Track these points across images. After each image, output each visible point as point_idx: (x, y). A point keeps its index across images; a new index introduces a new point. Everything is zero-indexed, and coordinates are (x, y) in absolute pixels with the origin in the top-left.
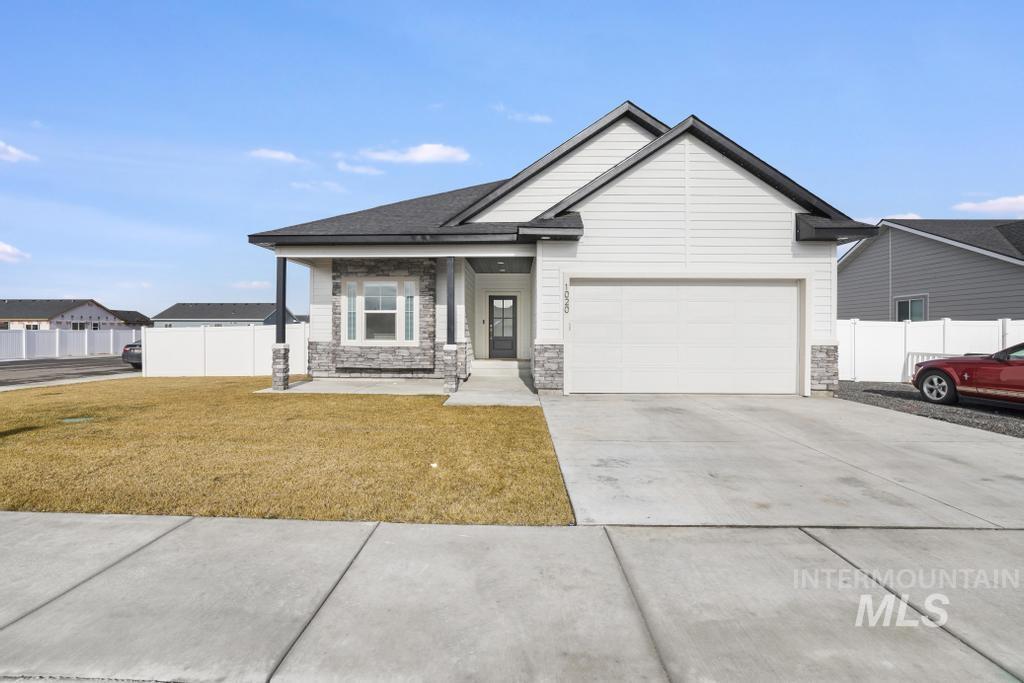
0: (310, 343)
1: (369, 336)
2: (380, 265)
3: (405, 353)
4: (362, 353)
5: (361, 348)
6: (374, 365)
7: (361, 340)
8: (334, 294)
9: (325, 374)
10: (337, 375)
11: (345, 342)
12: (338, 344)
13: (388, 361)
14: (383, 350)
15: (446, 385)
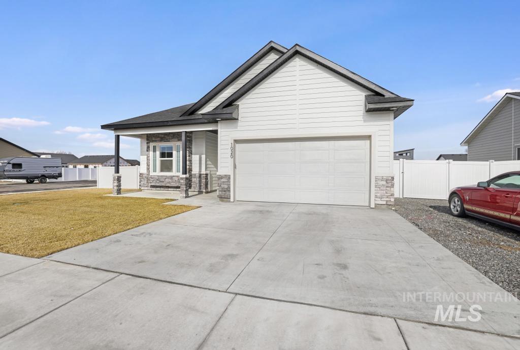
0: (141, 174)
1: (162, 170)
2: (166, 136)
3: (176, 179)
4: (158, 179)
5: (158, 176)
6: (163, 184)
7: (158, 173)
8: (147, 151)
9: (146, 188)
10: (151, 189)
11: (152, 173)
12: (149, 174)
13: (169, 182)
14: (167, 177)
15: (181, 195)
